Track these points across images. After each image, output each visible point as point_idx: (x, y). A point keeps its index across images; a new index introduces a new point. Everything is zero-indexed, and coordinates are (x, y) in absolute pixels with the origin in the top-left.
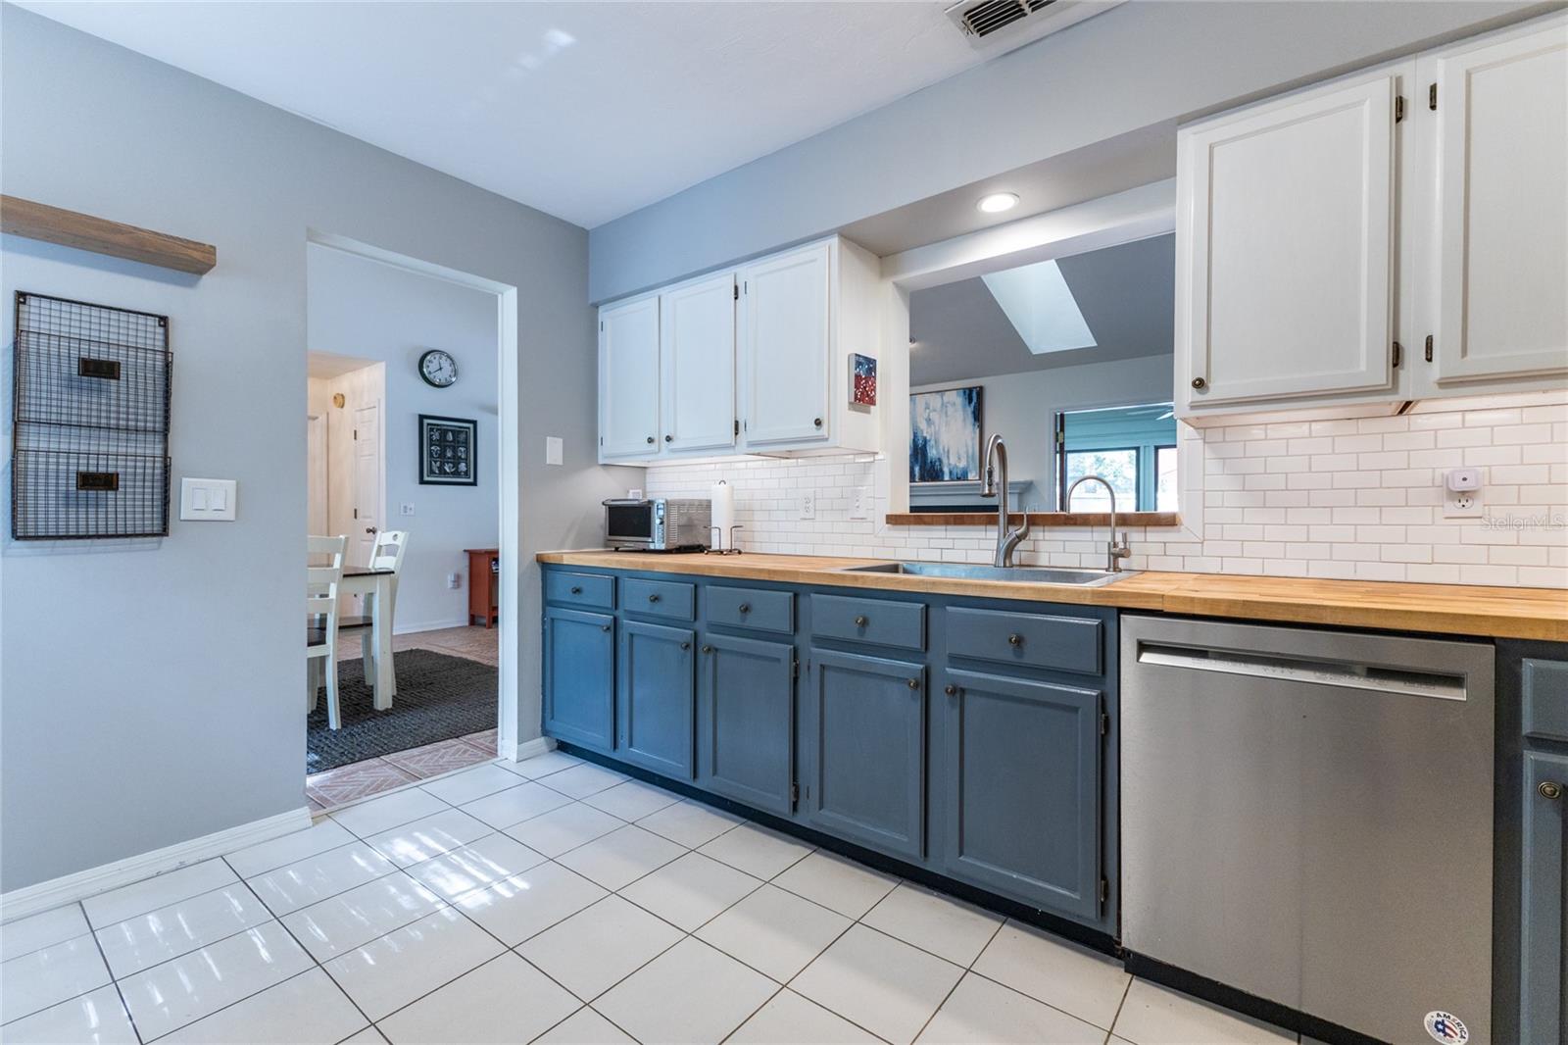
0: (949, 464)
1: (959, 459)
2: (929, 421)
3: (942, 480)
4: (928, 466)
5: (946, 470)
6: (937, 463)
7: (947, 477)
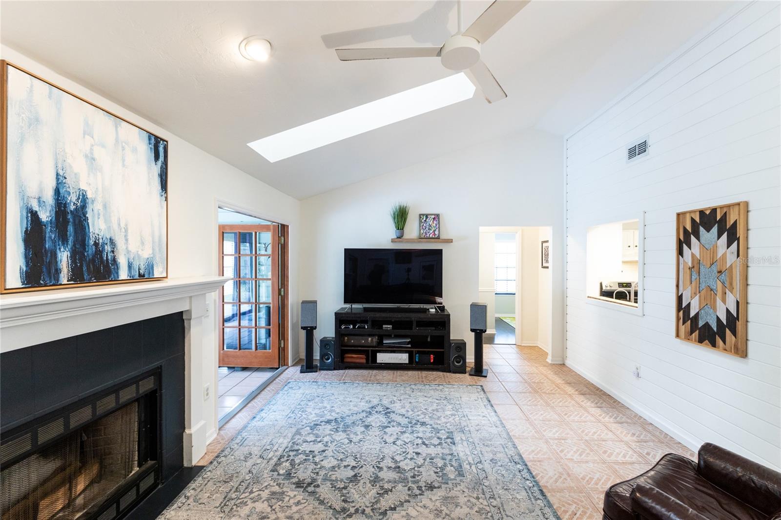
0: (128, 252)
1: (143, 243)
2: (91, 159)
3: (116, 281)
4: (91, 251)
5: (122, 261)
6: (108, 248)
7: (123, 274)
